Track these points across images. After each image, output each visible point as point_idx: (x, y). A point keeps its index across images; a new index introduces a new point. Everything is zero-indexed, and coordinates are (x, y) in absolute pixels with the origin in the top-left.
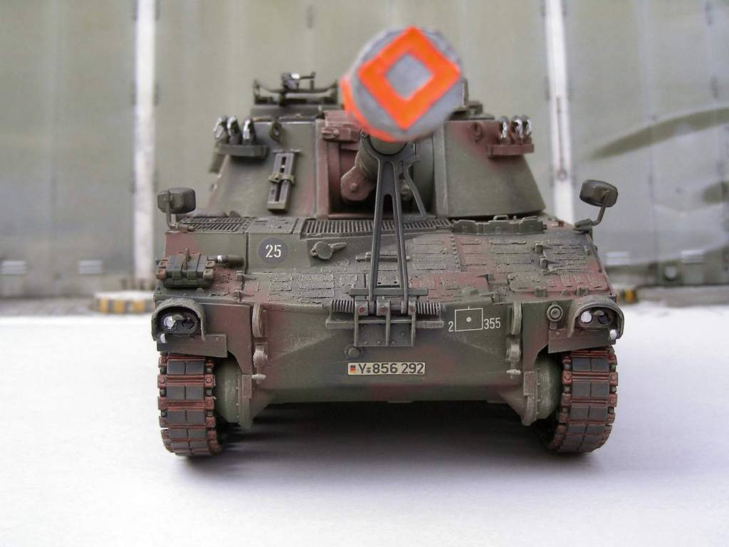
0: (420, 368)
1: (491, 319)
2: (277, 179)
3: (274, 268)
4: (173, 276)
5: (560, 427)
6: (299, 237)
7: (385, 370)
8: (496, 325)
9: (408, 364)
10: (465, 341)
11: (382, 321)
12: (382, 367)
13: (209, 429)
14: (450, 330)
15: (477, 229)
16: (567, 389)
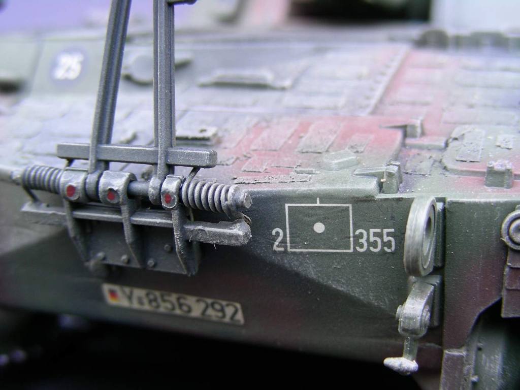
0: (233, 312)
1: (372, 231)
7: (169, 306)
8: (384, 244)
9: (210, 301)
10: (312, 274)
11: (115, 217)
14: (275, 248)
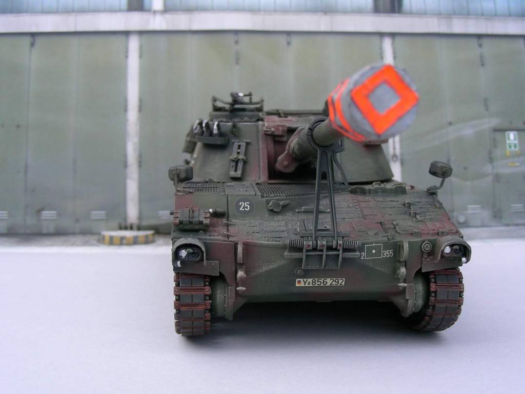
0: (342, 282)
1: (387, 251)
2: (235, 158)
3: (246, 217)
4: (184, 223)
5: (427, 318)
6: (260, 197)
7: (319, 283)
8: (390, 254)
9: (334, 279)
10: (371, 265)
11: (320, 253)
12: (318, 282)
13: (206, 321)
14: (362, 258)
15: (367, 191)
16: (433, 295)
